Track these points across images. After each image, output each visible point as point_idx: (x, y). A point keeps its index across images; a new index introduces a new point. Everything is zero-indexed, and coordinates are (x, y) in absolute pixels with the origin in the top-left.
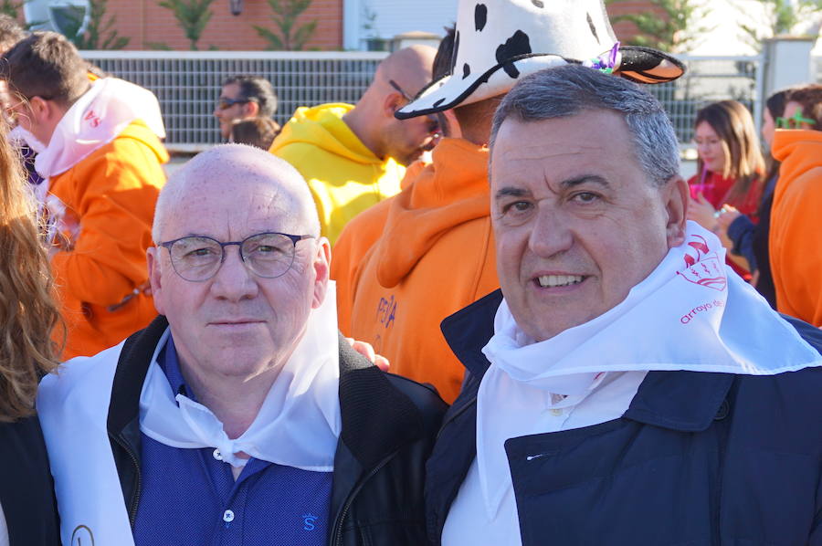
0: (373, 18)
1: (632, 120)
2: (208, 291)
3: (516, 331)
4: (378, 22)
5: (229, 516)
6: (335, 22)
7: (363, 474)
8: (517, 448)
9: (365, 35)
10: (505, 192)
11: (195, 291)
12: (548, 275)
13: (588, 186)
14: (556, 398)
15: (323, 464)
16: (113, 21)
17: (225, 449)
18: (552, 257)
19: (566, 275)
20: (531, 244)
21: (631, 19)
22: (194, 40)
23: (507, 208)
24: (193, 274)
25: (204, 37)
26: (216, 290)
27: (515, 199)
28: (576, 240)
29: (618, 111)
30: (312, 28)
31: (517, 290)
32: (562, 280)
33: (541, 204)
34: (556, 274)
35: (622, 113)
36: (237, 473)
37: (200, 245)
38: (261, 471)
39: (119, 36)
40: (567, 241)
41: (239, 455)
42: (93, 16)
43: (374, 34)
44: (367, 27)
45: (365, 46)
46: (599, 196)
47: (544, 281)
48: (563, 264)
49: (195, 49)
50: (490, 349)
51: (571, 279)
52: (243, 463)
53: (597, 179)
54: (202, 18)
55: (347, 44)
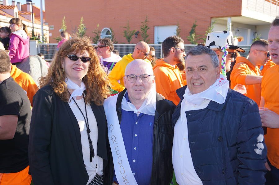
0: (159, 39)
1: (212, 56)
2: (134, 84)
3: (189, 93)
4: (160, 39)
5: (137, 123)
6: (153, 39)
7: (160, 116)
8: (187, 113)
9: (158, 41)
10: (188, 68)
11: (132, 84)
12: (196, 83)
13: (203, 67)
14: (195, 104)
15: (153, 114)
16: (115, 39)
17: (136, 111)
18: (196, 80)
19: (199, 83)
20: (193, 77)
21: (202, 39)
22: (129, 42)
23: (189, 71)
24: (132, 81)
25: (131, 41)
26: (135, 84)
27: (190, 69)
28: (201, 77)
29: (209, 54)
30: (149, 40)
31: (190, 85)
32: (198, 84)
33: (195, 70)
34: (197, 83)
35: (210, 55)
36: (138, 116)
37: (133, 76)
38: (142, 115)
39: (117, 41)
40: (199, 77)
41: (138, 112)
42: (112, 38)
43: (159, 41)
44: (158, 40)
45: (158, 43)
46: (205, 69)
47: (195, 84)
48: (198, 81)
49: (129, 44)
50: (184, 96)
51: (200, 84)
52: (139, 114)
53: (205, 66)
54: (131, 39)
55: (155, 43)
